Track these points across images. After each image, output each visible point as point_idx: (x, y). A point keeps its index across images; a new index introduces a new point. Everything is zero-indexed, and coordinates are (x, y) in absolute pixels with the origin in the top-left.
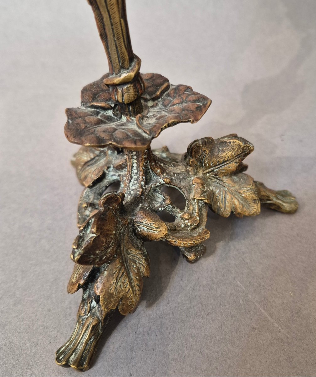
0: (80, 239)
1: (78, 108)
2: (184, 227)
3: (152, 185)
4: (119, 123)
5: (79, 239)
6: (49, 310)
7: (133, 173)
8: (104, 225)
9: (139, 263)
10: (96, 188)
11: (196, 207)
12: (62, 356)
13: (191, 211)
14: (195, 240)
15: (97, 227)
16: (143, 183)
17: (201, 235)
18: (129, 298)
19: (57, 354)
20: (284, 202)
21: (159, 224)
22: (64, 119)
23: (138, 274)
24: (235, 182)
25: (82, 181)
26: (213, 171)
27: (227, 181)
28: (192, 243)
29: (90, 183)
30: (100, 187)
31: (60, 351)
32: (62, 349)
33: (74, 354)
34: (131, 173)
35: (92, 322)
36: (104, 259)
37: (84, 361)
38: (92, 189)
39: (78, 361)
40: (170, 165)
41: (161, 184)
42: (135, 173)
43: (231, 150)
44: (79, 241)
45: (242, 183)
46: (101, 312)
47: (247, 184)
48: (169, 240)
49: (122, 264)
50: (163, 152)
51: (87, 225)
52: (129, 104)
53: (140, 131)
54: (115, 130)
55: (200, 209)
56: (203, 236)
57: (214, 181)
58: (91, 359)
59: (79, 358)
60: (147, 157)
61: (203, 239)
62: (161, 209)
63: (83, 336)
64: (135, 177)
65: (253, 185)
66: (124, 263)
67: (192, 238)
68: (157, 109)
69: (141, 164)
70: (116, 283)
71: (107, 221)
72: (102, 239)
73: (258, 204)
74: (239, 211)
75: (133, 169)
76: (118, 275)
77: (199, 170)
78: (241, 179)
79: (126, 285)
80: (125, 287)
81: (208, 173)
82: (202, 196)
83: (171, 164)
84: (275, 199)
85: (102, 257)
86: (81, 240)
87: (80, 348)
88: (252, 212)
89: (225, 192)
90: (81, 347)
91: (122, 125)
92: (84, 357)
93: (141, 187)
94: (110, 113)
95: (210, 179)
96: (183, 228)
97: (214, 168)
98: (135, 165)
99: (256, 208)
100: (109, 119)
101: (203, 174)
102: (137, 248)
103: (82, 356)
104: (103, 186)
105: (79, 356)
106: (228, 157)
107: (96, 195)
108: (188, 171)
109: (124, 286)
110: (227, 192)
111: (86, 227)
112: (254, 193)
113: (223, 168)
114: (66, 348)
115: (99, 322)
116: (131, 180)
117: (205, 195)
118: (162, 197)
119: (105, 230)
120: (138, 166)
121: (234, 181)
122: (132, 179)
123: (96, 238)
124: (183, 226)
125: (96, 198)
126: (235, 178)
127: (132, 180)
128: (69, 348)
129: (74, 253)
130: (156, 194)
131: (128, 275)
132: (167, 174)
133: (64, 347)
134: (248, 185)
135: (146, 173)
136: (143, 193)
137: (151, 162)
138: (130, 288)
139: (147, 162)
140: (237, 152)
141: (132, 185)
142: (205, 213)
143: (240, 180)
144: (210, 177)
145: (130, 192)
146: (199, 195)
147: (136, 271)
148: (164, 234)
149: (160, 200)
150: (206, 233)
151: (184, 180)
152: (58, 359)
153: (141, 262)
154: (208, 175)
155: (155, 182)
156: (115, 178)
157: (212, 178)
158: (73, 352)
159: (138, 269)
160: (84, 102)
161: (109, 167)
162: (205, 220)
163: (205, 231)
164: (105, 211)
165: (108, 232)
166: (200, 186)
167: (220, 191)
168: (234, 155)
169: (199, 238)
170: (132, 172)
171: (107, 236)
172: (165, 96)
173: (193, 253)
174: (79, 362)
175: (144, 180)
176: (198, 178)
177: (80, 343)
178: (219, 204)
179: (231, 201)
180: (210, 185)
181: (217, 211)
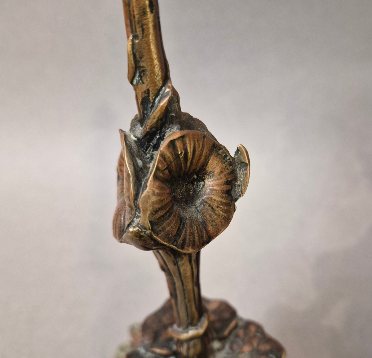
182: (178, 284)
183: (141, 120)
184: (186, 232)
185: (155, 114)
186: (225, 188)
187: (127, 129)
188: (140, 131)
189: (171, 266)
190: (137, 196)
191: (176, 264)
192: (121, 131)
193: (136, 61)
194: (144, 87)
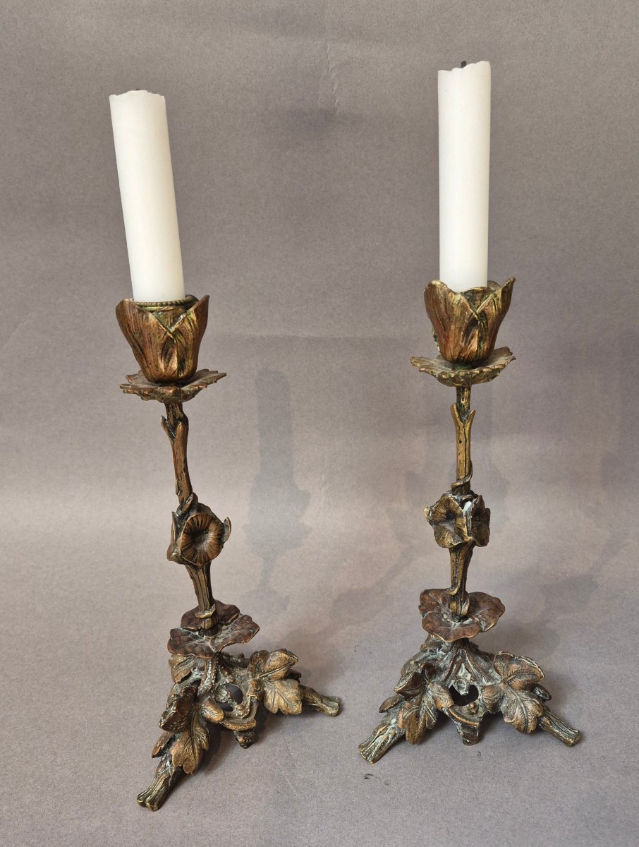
0: (166, 713)
1: (178, 629)
2: (237, 716)
3: (220, 683)
4: (200, 640)
6: (140, 772)
8: (181, 706)
10: (182, 684)
11: (249, 702)
12: (142, 797)
13: (244, 705)
15: (177, 706)
16: (213, 681)
17: (250, 723)
18: (191, 761)
19: (138, 796)
20: (327, 706)
21: (218, 711)
22: (168, 637)
23: (200, 745)
24: (284, 686)
25: (174, 677)
26: (267, 676)
27: (277, 684)
28: (242, 728)
29: (179, 680)
30: (185, 683)
34: (207, 674)
35: (164, 776)
36: (179, 730)
38: (179, 684)
41: (227, 683)
42: (209, 674)
43: (279, 662)
44: (165, 715)
45: (289, 687)
46: (171, 769)
47: (292, 688)
48: (224, 724)
49: (190, 736)
50: (239, 658)
52: (208, 630)
53: (211, 647)
54: (197, 645)
55: (251, 704)
57: (268, 683)
58: (159, 802)
59: (152, 800)
61: (251, 726)
62: (224, 702)
64: (209, 677)
65: (297, 689)
66: (191, 735)
67: (243, 725)
68: (226, 631)
69: (214, 668)
70: (184, 748)
71: (184, 704)
72: (179, 715)
73: (299, 704)
74: (284, 709)
75: (208, 670)
76: (186, 743)
77: (257, 674)
80: (189, 751)
81: (264, 676)
82: (254, 694)
84: (319, 702)
85: (177, 727)
87: (154, 793)
88: (295, 711)
89: (275, 693)
91: (202, 642)
92: (156, 800)
93: (212, 684)
94: (197, 633)
95: (265, 681)
97: (267, 674)
98: (210, 668)
99: (297, 708)
100: (196, 637)
101: (260, 677)
102: (202, 727)
103: (154, 799)
104: (187, 682)
105: (152, 798)
106: (277, 667)
108: (248, 675)
111: (171, 706)
112: (297, 695)
113: (274, 674)
114: (145, 792)
115: (169, 777)
117: (257, 694)
118: (226, 693)
119: (181, 709)
120: (212, 668)
121: (283, 684)
122: (207, 678)
123: (175, 713)
126: (285, 682)
128: (147, 792)
129: (161, 721)
130: (222, 690)
131: (193, 744)
132: (232, 676)
135: (217, 674)
136: (212, 689)
137: (221, 667)
138: (193, 753)
140: (283, 664)
141: (206, 682)
142: (255, 707)
143: (288, 684)
145: (204, 687)
146: (252, 693)
147: (199, 743)
148: (220, 720)
149: (224, 695)
150: (253, 722)
151: (245, 680)
152: (139, 799)
153: (203, 738)
154: (264, 678)
155: (223, 681)
156: (198, 677)
157: (267, 681)
158: (150, 795)
159: (200, 741)
160: (182, 625)
161: (195, 668)
162: (254, 712)
163: (252, 720)
164: (184, 697)
166: (254, 686)
167: (271, 692)
168: (281, 665)
169: (248, 725)
171: (182, 713)
172: (234, 623)
174: (152, 803)
175: (215, 679)
176: (254, 680)
177: (155, 790)
178: (270, 701)
179: (278, 700)
180: (264, 687)
181: (267, 707)
182: (199, 585)
183: (181, 508)
184: (197, 556)
185: (187, 506)
186: (217, 537)
187: (175, 511)
188: (180, 512)
189: (195, 575)
190: (176, 539)
191: (197, 574)
192: (173, 512)
193: (179, 488)
194: (182, 497)
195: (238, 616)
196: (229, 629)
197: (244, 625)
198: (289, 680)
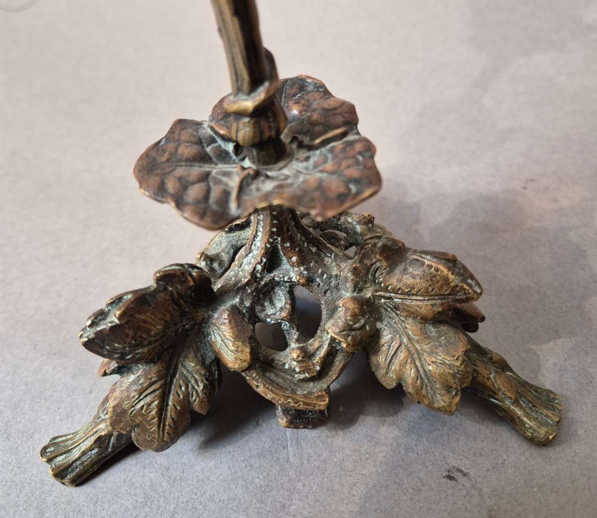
2: (288, 369)
3: (277, 275)
4: (230, 167)
5: (98, 315)
7: (255, 246)
8: (139, 312)
9: (193, 387)
10: (234, 237)
11: (326, 347)
12: (52, 449)
13: (311, 349)
14: (293, 399)
15: (124, 311)
16: (260, 267)
17: (308, 398)
18: (150, 431)
19: (50, 441)
21: (239, 347)
23: (183, 402)
24: (428, 338)
26: (390, 298)
27: (411, 326)
28: (285, 402)
30: (239, 237)
31: (56, 441)
32: (60, 439)
33: (64, 456)
34: (252, 244)
36: (128, 359)
37: (70, 473)
38: (228, 235)
39: (62, 468)
40: (328, 255)
41: (291, 281)
42: (257, 246)
43: (428, 281)
44: (96, 318)
45: (440, 346)
47: (448, 351)
48: (248, 378)
49: (163, 376)
51: (117, 301)
55: (333, 353)
56: (312, 401)
57: (390, 315)
59: (66, 465)
60: (277, 231)
61: (309, 406)
62: (270, 322)
63: (86, 440)
64: (255, 252)
65: (457, 359)
67: (290, 395)
70: (137, 399)
71: (151, 308)
72: (127, 330)
73: (454, 397)
74: (411, 388)
75: (255, 239)
76: (145, 390)
77: (368, 285)
78: (443, 338)
79: (150, 410)
80: (148, 411)
81: (384, 297)
82: (342, 333)
83: (331, 255)
86: (101, 318)
87: (75, 454)
89: (400, 345)
90: (77, 452)
92: (72, 468)
93: (255, 272)
94: (230, 147)
95: (384, 308)
96: (286, 370)
97: (393, 295)
98: (260, 235)
101: (373, 296)
103: (71, 465)
104: (244, 237)
105: (67, 462)
106: (420, 290)
107: (229, 246)
109: (148, 409)
110: (403, 345)
111: (116, 302)
113: (408, 302)
114: (63, 441)
116: (248, 254)
117: (349, 336)
118: (283, 301)
119: (137, 319)
121: (426, 333)
122: (250, 252)
123: (116, 326)
124: (287, 367)
125: (226, 251)
126: (432, 330)
127: (250, 255)
128: (67, 443)
129: (85, 330)
130: (279, 292)
131: (164, 397)
132: (309, 269)
133: (64, 438)
134: (448, 354)
136: (250, 284)
137: (283, 241)
138: (155, 416)
139: (277, 239)
140: (439, 290)
141: (246, 262)
143: (438, 338)
144: (385, 306)
145: (239, 272)
146: (337, 331)
147: (182, 397)
148: (241, 366)
149: (279, 305)
150: (320, 398)
151: (335, 290)
152: (44, 449)
153: (196, 387)
154: (383, 300)
155: (283, 274)
157: (389, 309)
158: (65, 453)
159: (187, 395)
163: (320, 394)
165: (142, 324)
166: (349, 314)
167: (392, 339)
168: (432, 291)
169: (303, 402)
170: (254, 243)
171: (138, 329)
172: (328, 150)
173: (289, 417)
174: (63, 471)
175: (262, 264)
176: (354, 300)
177: (79, 447)
178: (381, 359)
179: (403, 365)
180: (380, 319)
181: (374, 368)
195: (344, 134)
196: (312, 161)
197: (344, 164)
198: (444, 328)
